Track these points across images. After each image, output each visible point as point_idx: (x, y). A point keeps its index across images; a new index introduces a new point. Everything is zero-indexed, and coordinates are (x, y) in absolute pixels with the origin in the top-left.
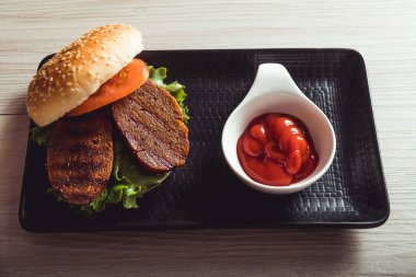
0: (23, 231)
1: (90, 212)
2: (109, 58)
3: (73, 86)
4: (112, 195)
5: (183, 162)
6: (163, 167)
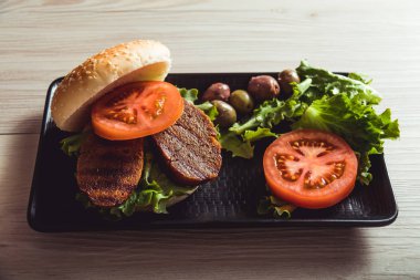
0: (32, 231)
1: (119, 216)
2: (130, 55)
3: (91, 75)
4: (141, 197)
5: (216, 175)
6: (196, 177)
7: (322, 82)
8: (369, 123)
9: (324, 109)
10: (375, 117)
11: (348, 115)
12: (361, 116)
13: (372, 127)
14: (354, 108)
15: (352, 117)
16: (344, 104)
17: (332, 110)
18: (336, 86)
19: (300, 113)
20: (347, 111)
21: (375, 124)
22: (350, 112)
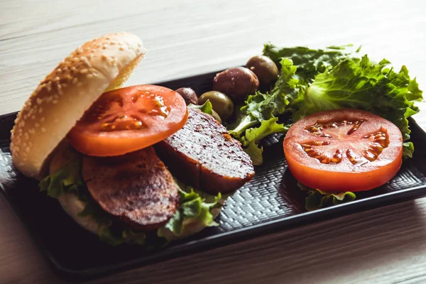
7: (306, 60)
8: (390, 85)
9: (330, 83)
10: (395, 77)
11: (362, 83)
12: (378, 79)
13: (395, 88)
14: (367, 73)
15: (368, 84)
16: (351, 71)
17: (339, 82)
18: (325, 60)
19: (301, 98)
20: (358, 79)
21: (397, 84)
22: (364, 78)
